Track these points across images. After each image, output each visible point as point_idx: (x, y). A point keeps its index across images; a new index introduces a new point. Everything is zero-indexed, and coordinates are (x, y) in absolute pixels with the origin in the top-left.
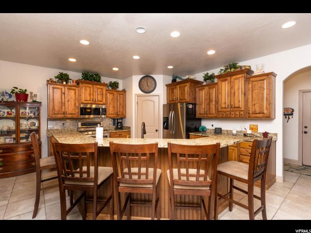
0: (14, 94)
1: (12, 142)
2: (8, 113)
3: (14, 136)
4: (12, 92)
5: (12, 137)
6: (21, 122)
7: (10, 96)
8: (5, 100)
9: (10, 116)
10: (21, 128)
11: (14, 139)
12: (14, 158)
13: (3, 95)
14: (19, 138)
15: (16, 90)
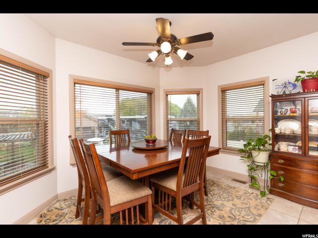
0: (300, 82)
1: (297, 152)
2: (291, 110)
3: (299, 143)
4: (297, 80)
5: (297, 144)
6: (310, 124)
7: (295, 86)
8: (287, 92)
9: (294, 114)
10: (310, 133)
11: (300, 148)
12: (300, 177)
13: (285, 87)
14: (307, 148)
15: (303, 76)
